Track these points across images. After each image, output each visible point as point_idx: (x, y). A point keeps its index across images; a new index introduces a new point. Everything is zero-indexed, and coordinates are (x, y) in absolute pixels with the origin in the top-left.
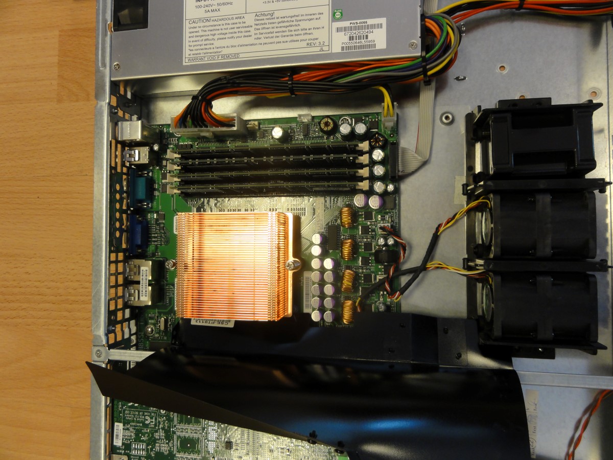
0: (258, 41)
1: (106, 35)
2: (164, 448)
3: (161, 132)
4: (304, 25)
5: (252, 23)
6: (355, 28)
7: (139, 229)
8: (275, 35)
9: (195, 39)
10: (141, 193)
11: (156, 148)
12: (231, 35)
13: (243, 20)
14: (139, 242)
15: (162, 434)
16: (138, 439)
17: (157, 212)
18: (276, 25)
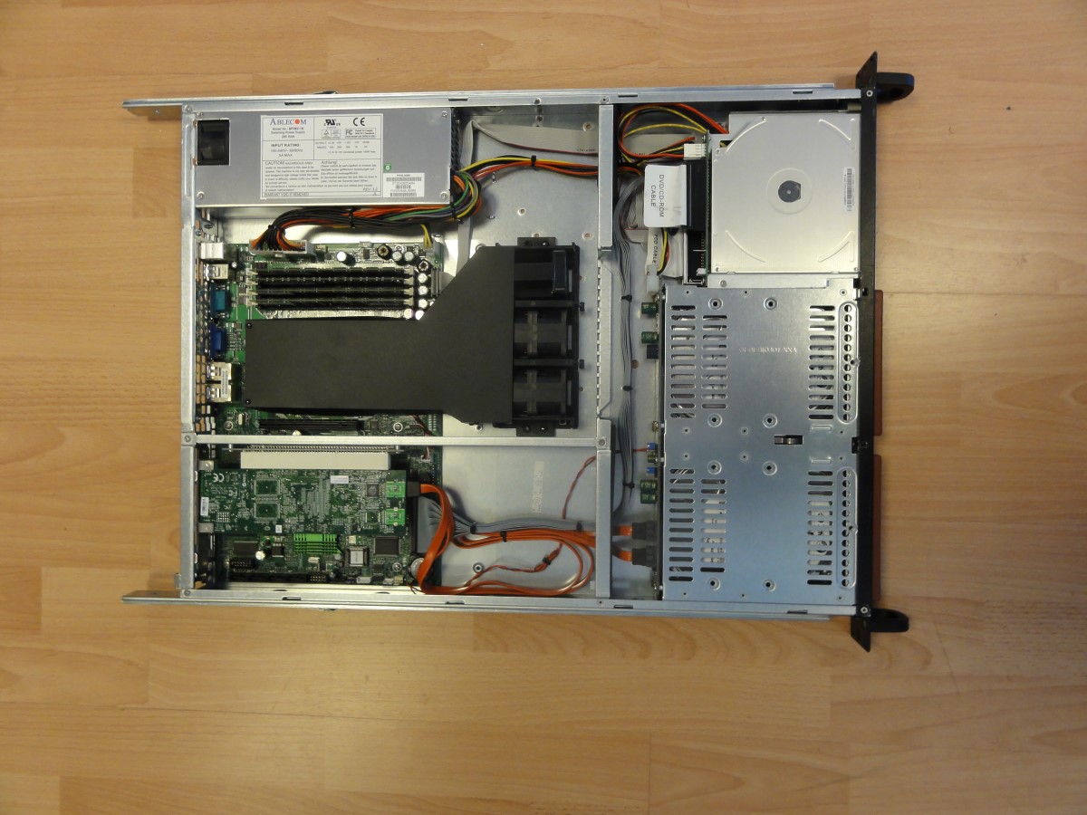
0: (324, 184)
1: (191, 168)
2: (245, 514)
3: (238, 252)
4: (361, 173)
5: (319, 168)
6: (401, 179)
7: (219, 337)
8: (337, 179)
9: (271, 177)
10: (221, 305)
11: (234, 265)
12: (301, 177)
13: (312, 165)
14: (219, 347)
15: (244, 503)
16: (222, 509)
17: (235, 322)
18: (339, 171)
